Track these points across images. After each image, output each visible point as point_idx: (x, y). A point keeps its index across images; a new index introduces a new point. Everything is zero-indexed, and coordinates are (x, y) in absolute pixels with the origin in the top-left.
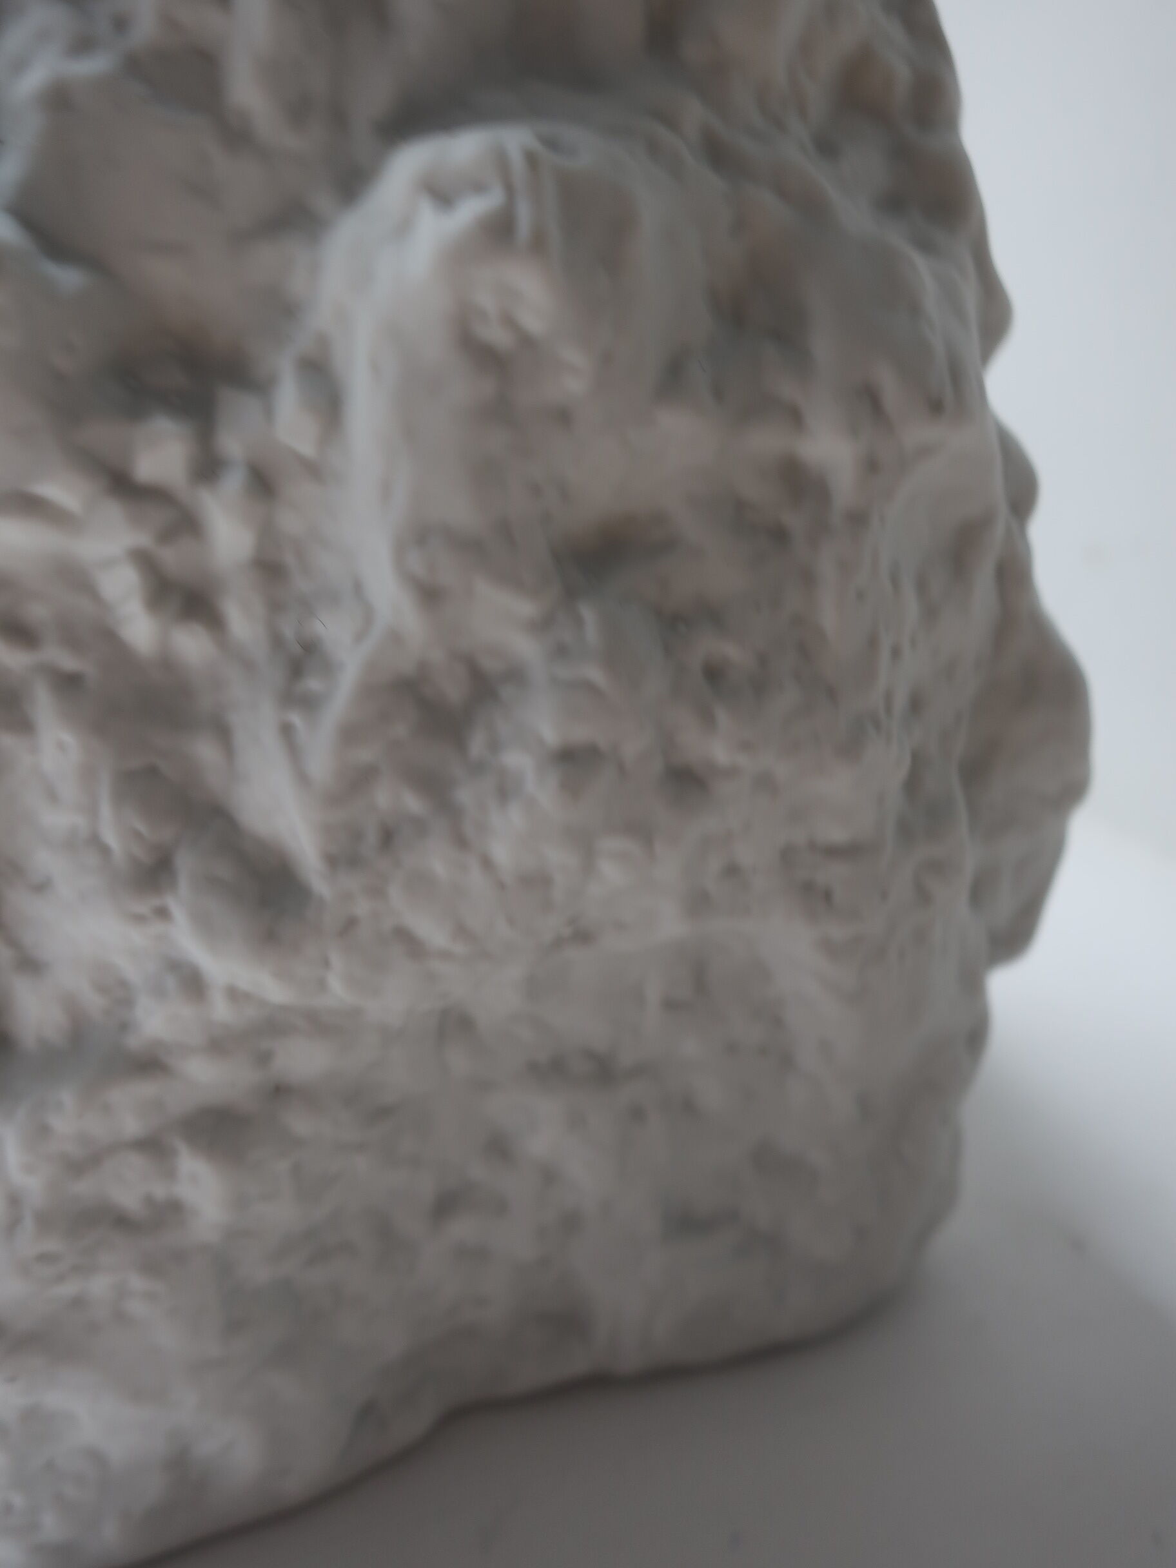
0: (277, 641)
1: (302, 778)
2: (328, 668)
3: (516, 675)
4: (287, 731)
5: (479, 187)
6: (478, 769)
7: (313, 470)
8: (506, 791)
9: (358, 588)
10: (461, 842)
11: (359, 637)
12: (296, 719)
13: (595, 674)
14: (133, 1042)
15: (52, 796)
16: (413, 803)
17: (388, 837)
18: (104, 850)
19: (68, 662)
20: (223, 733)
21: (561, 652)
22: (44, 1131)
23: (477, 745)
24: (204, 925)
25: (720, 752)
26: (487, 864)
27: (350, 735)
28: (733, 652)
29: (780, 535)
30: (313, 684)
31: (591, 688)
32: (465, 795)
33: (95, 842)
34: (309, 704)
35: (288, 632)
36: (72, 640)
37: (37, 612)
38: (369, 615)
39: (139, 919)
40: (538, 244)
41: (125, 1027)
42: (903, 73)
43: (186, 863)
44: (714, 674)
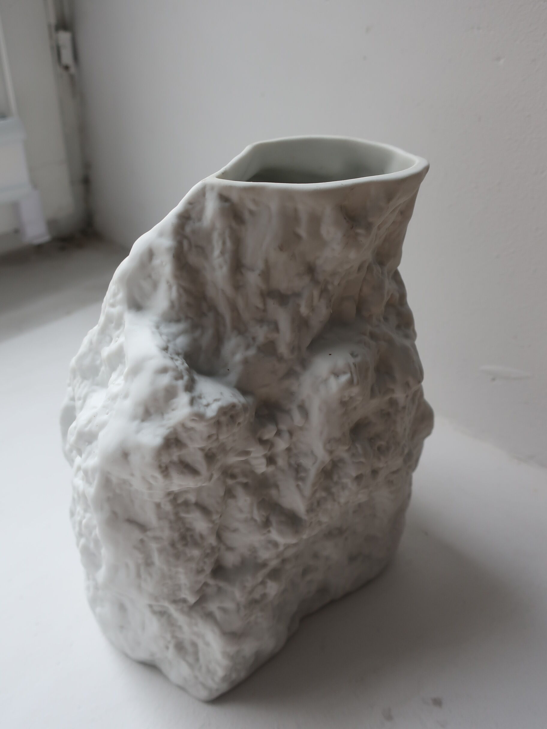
0: (290, 465)
1: (303, 496)
2: (306, 470)
3: (341, 460)
4: (298, 486)
5: (344, 373)
6: (336, 483)
7: (301, 429)
8: (344, 487)
9: (312, 452)
10: (334, 500)
11: (314, 463)
12: (300, 483)
13: (363, 460)
14: (260, 561)
15: (241, 511)
16: (324, 494)
17: (319, 503)
18: (255, 521)
19: (245, 480)
20: (277, 486)
21: (353, 455)
22: (244, 587)
23: (335, 478)
24: (281, 533)
25: (381, 465)
26: (339, 503)
27: (314, 485)
28: (383, 443)
29: (388, 414)
30: (303, 474)
31: (361, 463)
32: (334, 490)
33: (253, 519)
34: (303, 479)
35: (293, 462)
36: (245, 475)
37: (237, 471)
38: (316, 458)
39: (264, 534)
40: (358, 383)
41: (256, 558)
42: (397, 295)
43: (274, 520)
44: (379, 448)
